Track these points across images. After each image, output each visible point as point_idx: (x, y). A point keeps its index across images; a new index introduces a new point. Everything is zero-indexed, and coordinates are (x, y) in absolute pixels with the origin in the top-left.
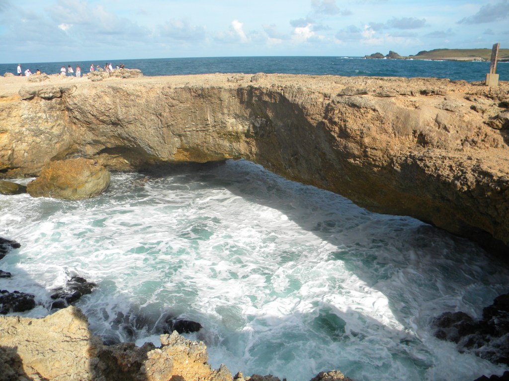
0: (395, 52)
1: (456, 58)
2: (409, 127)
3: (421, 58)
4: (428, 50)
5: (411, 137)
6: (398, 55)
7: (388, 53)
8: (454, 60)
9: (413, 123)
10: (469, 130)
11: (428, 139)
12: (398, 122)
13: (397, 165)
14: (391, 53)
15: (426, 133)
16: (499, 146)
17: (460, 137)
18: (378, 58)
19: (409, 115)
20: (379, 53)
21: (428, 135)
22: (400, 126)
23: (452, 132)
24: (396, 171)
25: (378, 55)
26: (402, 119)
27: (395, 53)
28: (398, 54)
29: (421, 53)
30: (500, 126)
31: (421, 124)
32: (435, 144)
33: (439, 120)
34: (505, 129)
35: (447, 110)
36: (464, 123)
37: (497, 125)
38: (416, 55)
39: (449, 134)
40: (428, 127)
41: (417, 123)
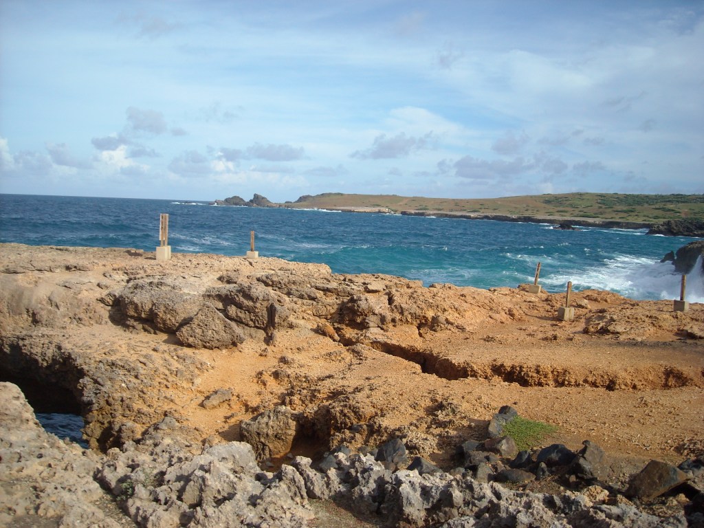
0: (263, 196)
1: (352, 208)
2: (22, 305)
3: (302, 206)
4: (313, 194)
5: (25, 316)
6: (268, 201)
7: (252, 198)
8: (350, 211)
9: (25, 301)
10: (79, 307)
11: (38, 317)
12: (12, 300)
13: (7, 346)
14: (256, 197)
15: (38, 311)
16: (103, 323)
17: (68, 315)
18: (236, 204)
19: (23, 293)
20: (238, 197)
21: (38, 313)
22: (14, 304)
23: (62, 309)
24: (5, 352)
25: (236, 200)
26: (16, 297)
27: (263, 198)
28: (268, 199)
29: (302, 199)
30: (111, 303)
31: (33, 302)
32: (44, 323)
33: (52, 298)
34: (116, 305)
35: (66, 286)
36: (75, 300)
37: (108, 302)
38: (296, 202)
39: (59, 312)
40: (40, 306)
41: (30, 300)
